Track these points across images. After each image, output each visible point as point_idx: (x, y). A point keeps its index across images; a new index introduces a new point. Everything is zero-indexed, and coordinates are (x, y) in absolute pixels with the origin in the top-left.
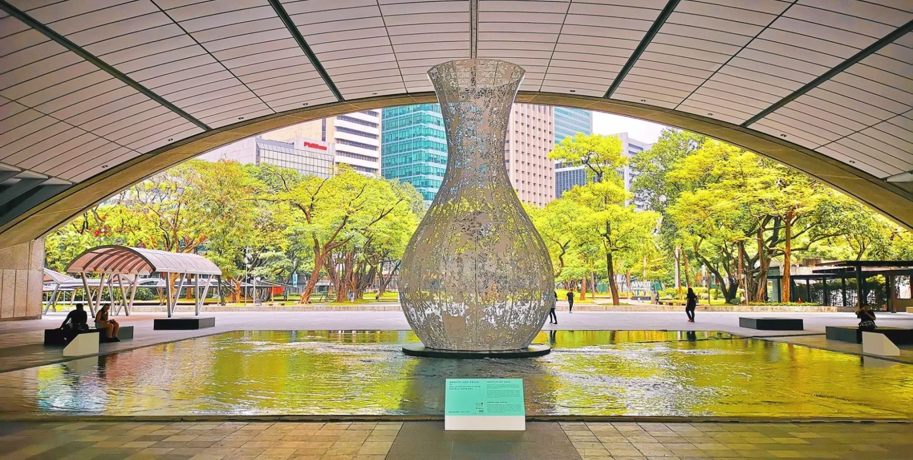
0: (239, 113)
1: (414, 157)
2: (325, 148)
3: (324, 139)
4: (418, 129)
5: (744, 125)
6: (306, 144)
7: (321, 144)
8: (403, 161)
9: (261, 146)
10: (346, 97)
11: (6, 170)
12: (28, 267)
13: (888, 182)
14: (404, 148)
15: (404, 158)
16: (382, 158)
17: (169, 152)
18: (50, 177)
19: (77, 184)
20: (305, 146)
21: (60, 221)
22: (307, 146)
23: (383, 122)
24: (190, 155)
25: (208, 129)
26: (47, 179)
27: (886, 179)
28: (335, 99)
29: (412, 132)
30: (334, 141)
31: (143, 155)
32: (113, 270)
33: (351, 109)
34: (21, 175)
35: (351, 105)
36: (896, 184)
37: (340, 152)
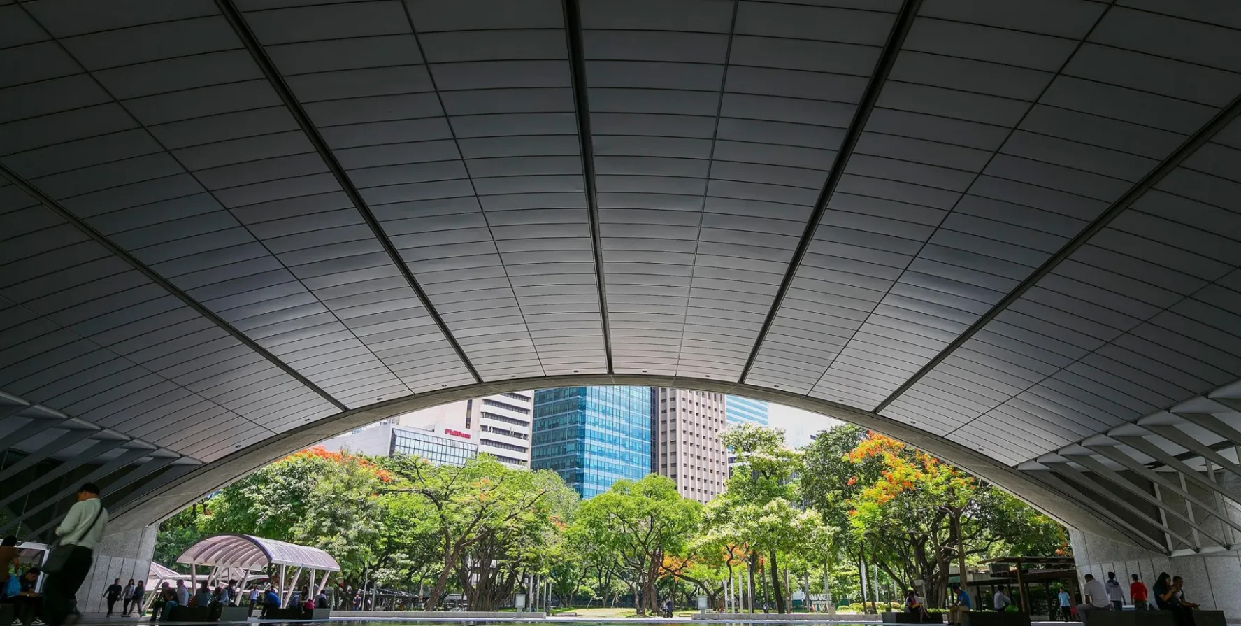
0: (378, 394)
1: (570, 447)
2: (468, 436)
3: (468, 426)
4: (573, 416)
5: (875, 412)
6: (447, 431)
7: (465, 431)
8: (557, 452)
9: (397, 433)
10: (485, 380)
11: (142, 447)
12: (137, 555)
13: (1020, 471)
14: (558, 437)
15: (557, 449)
16: (532, 449)
17: (303, 433)
18: (182, 456)
19: (207, 464)
20: (446, 433)
21: (178, 506)
22: (449, 434)
23: (534, 408)
24: (325, 436)
25: (346, 410)
26: (179, 458)
27: (1017, 466)
28: (474, 381)
29: (567, 419)
30: (479, 428)
31: (277, 435)
32: (224, 562)
33: (491, 391)
34: (155, 453)
35: (491, 387)
36: (1029, 472)
37: (484, 441)
